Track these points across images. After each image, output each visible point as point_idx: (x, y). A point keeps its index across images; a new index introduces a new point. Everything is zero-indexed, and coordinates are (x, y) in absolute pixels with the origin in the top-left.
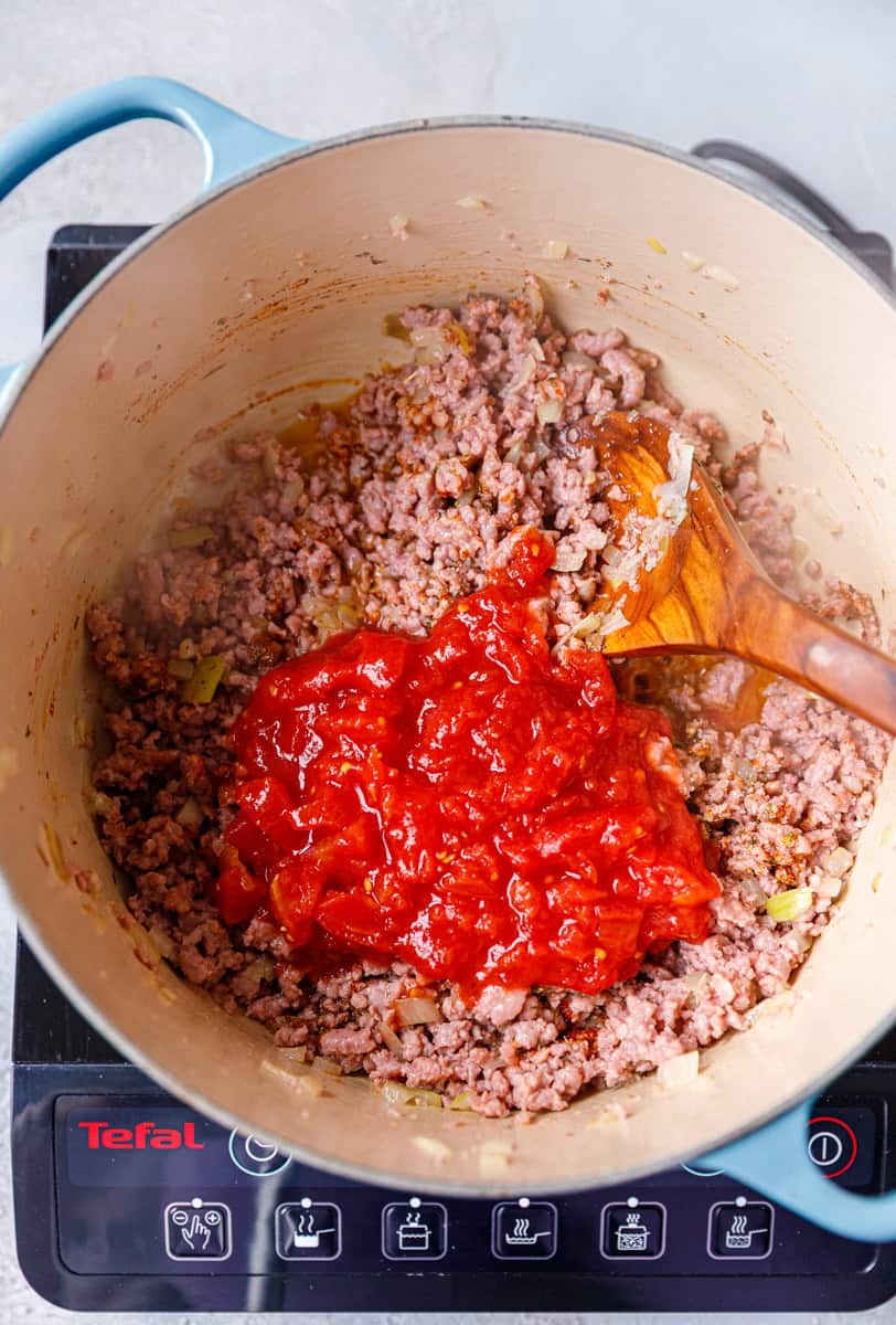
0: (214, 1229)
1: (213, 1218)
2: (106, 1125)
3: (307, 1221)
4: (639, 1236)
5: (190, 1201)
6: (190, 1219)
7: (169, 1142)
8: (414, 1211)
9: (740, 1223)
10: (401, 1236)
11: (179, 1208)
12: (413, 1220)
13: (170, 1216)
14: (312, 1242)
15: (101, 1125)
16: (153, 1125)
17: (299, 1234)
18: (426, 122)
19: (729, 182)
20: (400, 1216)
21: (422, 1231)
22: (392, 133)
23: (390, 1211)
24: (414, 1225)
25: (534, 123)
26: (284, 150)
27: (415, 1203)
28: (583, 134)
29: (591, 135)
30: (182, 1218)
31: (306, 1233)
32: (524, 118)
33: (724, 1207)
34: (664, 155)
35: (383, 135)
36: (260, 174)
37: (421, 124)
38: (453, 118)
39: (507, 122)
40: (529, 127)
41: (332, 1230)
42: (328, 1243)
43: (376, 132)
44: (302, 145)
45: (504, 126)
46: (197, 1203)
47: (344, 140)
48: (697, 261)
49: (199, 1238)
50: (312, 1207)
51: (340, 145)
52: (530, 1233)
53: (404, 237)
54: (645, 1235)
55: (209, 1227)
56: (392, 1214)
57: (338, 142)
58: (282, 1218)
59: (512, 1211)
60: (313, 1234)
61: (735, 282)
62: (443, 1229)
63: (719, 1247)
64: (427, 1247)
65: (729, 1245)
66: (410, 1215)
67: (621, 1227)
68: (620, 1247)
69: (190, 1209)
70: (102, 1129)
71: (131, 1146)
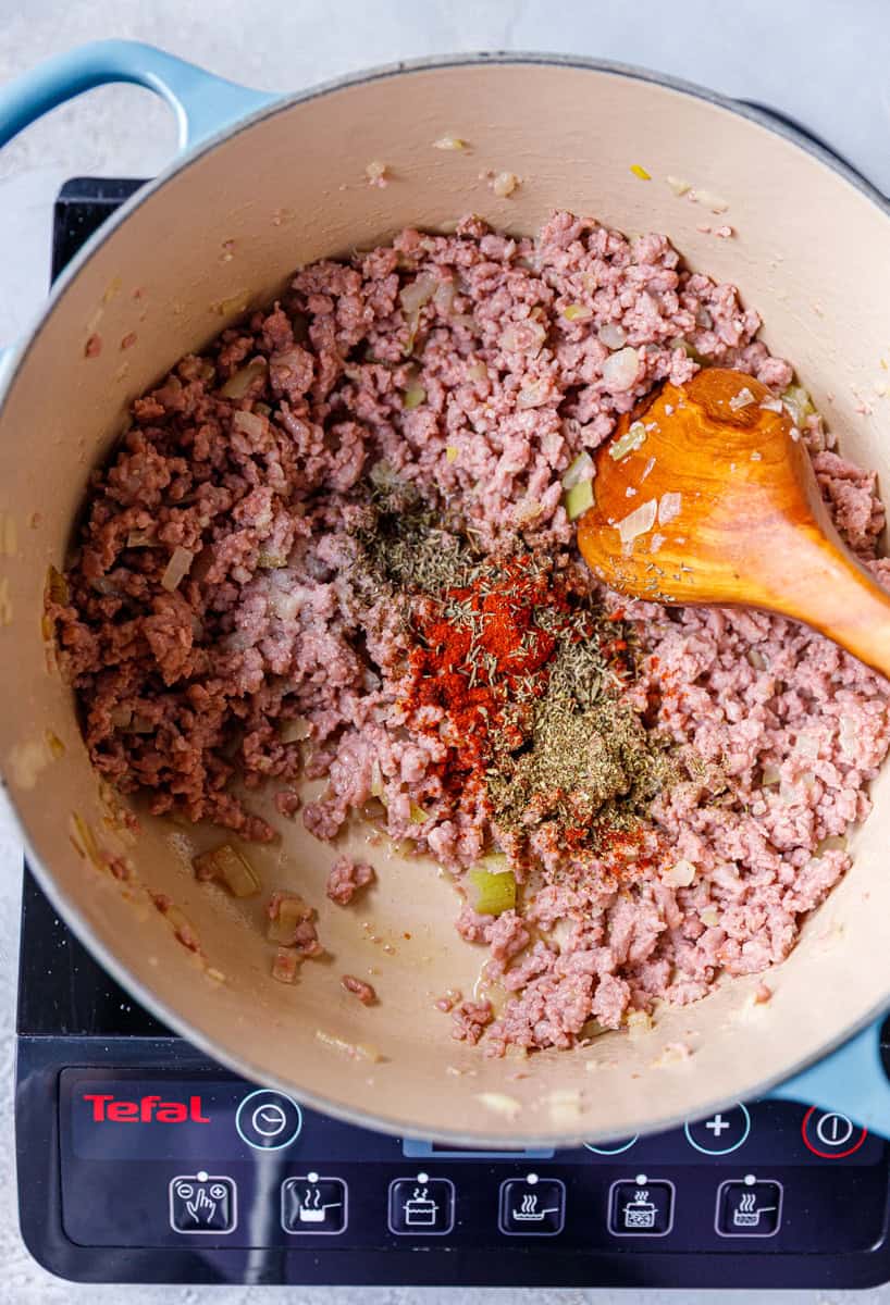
0: (218, 1202)
1: (218, 1192)
2: (111, 1098)
3: (314, 1195)
4: (646, 1213)
5: (195, 1174)
6: (196, 1193)
7: (175, 1116)
8: (421, 1187)
9: (748, 1201)
10: (408, 1211)
11: (185, 1181)
12: (420, 1195)
13: (175, 1190)
14: (318, 1216)
15: (106, 1098)
16: (158, 1098)
17: (305, 1208)
18: (402, 65)
20: (408, 1191)
21: (429, 1206)
22: (368, 79)
23: (397, 1186)
24: (421, 1200)
25: (512, 58)
26: (261, 106)
27: (421, 1178)
30: (187, 1192)
31: (312, 1207)
33: (733, 1186)
35: (360, 82)
36: (237, 133)
37: (397, 68)
39: (485, 59)
40: (508, 62)
41: (338, 1205)
42: (334, 1217)
43: (350, 80)
44: (277, 99)
45: (482, 62)
46: (203, 1176)
47: (319, 90)
48: (682, 185)
49: (202, 1212)
50: (319, 1182)
51: (315, 96)
52: (538, 1210)
53: (383, 184)
54: (653, 1213)
55: (214, 1200)
56: (399, 1190)
57: (312, 94)
58: (288, 1192)
60: (320, 1208)
61: (721, 203)
62: (450, 1205)
63: (726, 1224)
64: (433, 1222)
65: (736, 1223)
66: (417, 1191)
67: (629, 1205)
68: (627, 1224)
69: (195, 1183)
70: (107, 1102)
71: (136, 1119)
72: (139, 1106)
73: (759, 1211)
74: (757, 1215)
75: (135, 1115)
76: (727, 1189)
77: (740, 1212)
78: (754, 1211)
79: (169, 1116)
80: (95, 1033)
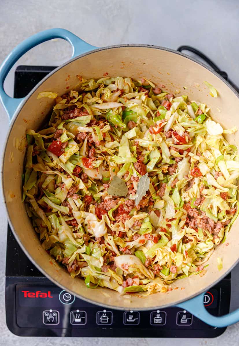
0: (55, 317)
1: (55, 314)
2: (28, 291)
3: (78, 315)
4: (159, 320)
5: (49, 310)
6: (49, 315)
7: (44, 296)
8: (104, 313)
9: (184, 317)
10: (101, 319)
11: (46, 312)
12: (104, 315)
13: (44, 314)
14: (79, 320)
15: (27, 292)
16: (40, 292)
17: (76, 318)
18: (128, 45)
19: (202, 66)
20: (101, 314)
21: (106, 318)
23: (99, 313)
24: (104, 317)
25: (155, 47)
26: (93, 49)
27: (105, 311)
28: (167, 50)
29: (169, 51)
30: (47, 314)
31: (78, 318)
32: (153, 46)
33: (181, 313)
34: (187, 57)
36: (86, 55)
37: (127, 45)
38: (135, 44)
39: (148, 46)
40: (154, 48)
41: (84, 318)
42: (83, 321)
43: (115, 46)
44: (97, 48)
45: (148, 47)
46: (51, 311)
47: (107, 48)
49: (51, 319)
50: (79, 312)
52: (133, 319)
54: (161, 319)
55: (54, 316)
56: (99, 314)
57: (106, 48)
58: (72, 314)
59: (129, 313)
60: (79, 318)
62: (111, 318)
63: (179, 322)
64: (107, 322)
65: (182, 322)
66: (103, 314)
67: (155, 318)
68: (155, 322)
69: (49, 312)
70: (27, 293)
71: (34, 297)
72: (35, 293)
73: (187, 319)
74: (187, 320)
75: (34, 296)
76: (179, 314)
77: (182, 319)
78: (186, 319)
79: (43, 296)
80: (25, 276)
